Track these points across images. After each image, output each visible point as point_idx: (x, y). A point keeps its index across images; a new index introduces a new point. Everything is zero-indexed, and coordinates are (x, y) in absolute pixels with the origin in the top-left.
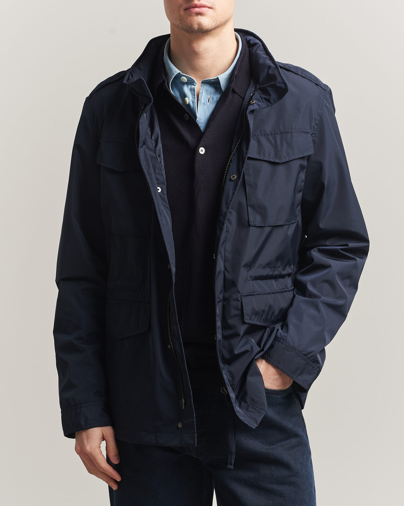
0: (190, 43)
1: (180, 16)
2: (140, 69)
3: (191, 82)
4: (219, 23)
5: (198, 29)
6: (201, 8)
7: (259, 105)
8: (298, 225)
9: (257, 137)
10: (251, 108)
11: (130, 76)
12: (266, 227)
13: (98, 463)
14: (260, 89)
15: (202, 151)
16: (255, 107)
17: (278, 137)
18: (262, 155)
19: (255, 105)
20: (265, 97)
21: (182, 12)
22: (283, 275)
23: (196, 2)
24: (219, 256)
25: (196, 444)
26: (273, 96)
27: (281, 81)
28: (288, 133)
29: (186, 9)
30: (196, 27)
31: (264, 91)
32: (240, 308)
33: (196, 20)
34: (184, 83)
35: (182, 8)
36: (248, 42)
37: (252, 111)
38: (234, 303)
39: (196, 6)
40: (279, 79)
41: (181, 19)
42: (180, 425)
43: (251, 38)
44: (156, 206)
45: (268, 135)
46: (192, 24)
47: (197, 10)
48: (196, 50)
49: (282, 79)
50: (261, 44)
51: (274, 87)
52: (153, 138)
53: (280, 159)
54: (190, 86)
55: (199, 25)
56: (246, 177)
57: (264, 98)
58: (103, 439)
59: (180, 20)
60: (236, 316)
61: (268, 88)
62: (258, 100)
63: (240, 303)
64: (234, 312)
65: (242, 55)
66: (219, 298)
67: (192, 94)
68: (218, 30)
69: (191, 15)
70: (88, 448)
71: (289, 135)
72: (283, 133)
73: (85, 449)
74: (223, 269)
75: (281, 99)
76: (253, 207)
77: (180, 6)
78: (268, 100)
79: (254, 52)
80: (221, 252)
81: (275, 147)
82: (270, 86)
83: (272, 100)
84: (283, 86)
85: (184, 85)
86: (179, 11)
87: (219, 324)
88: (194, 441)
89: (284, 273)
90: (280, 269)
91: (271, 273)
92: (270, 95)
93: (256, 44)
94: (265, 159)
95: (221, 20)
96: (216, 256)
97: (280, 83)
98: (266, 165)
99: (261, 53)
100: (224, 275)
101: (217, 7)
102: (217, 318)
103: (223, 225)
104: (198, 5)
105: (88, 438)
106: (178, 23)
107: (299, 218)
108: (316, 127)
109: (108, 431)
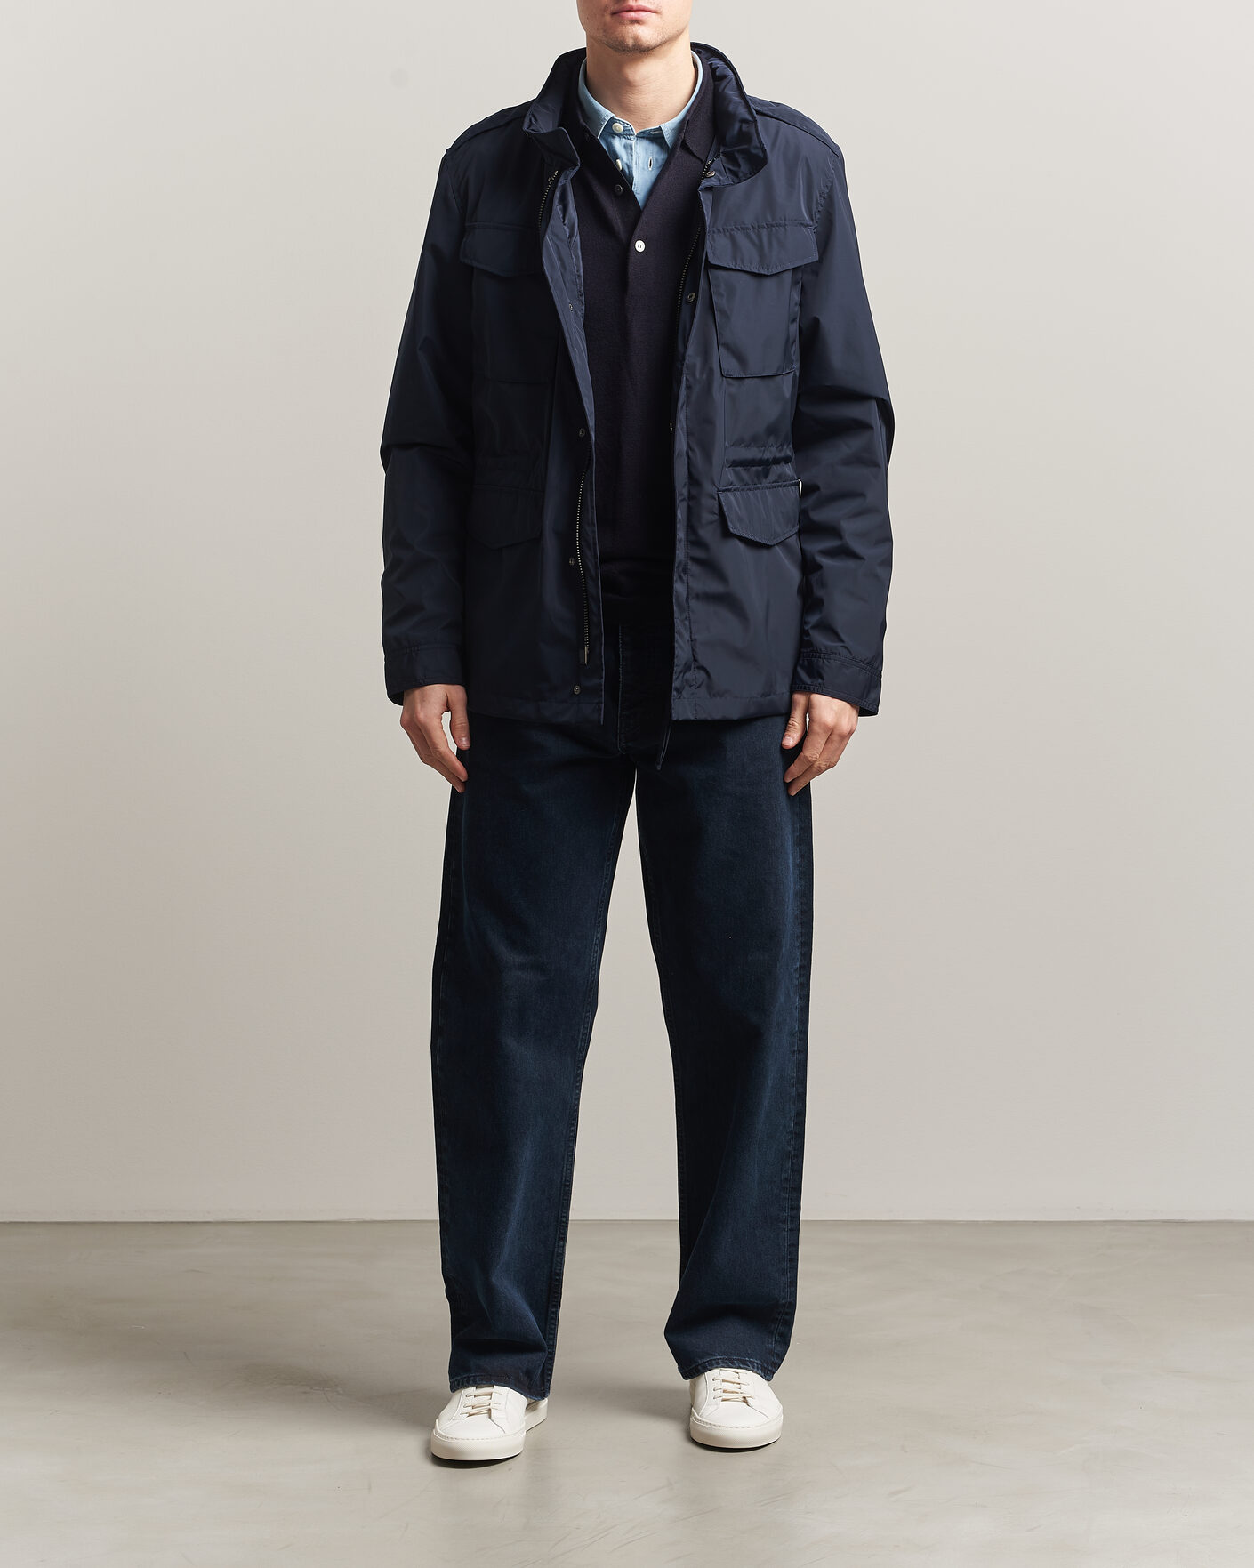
0: (620, 67)
1: (605, 24)
2: (547, 108)
3: (625, 134)
4: (667, 36)
5: (634, 46)
6: (640, 12)
7: (720, 180)
8: (795, 375)
9: (731, 234)
10: (706, 183)
11: (533, 119)
12: (746, 380)
13: (434, 744)
14: (724, 153)
15: (640, 246)
16: (714, 182)
17: (764, 233)
18: (739, 261)
19: (713, 178)
20: (731, 167)
21: (608, 18)
22: (778, 459)
23: (631, 2)
24: (678, 426)
25: (602, 720)
26: (744, 168)
27: (758, 145)
28: (780, 225)
29: (613, 14)
30: (630, 42)
31: (731, 157)
32: (717, 512)
33: (630, 31)
34: (614, 134)
35: (609, 12)
36: (713, 70)
37: (709, 189)
38: (707, 503)
39: (631, 9)
40: (755, 142)
41: (606, 29)
42: (577, 689)
43: (719, 63)
44: (567, 335)
45: (748, 229)
46: (624, 38)
47: (632, 15)
48: (630, 78)
49: (760, 142)
50: (733, 77)
51: (746, 153)
52: (566, 221)
53: (768, 269)
54: (624, 141)
55: (636, 39)
56: (714, 298)
57: (729, 169)
58: (448, 707)
59: (605, 31)
60: (712, 523)
61: (736, 154)
62: (720, 172)
63: (717, 502)
64: (707, 517)
65: (703, 91)
66: (682, 494)
67: (627, 153)
68: (665, 48)
69: (622, 23)
70: (421, 715)
71: (782, 229)
72: (772, 226)
73: (417, 717)
74: (685, 448)
75: (755, 174)
76: (727, 346)
77: (605, 9)
78: (735, 174)
79: (720, 90)
80: (680, 421)
81: (760, 248)
82: (742, 152)
83: (741, 175)
84: (761, 154)
85: (614, 137)
86: (603, 16)
87: (681, 534)
88: (600, 715)
89: (779, 455)
90: (773, 449)
91: (759, 456)
92: (739, 166)
93: (724, 77)
94: (744, 269)
95: (671, 31)
96: (674, 427)
97: (756, 147)
98: (746, 277)
99: (731, 93)
100: (689, 457)
101: (664, 11)
102: (678, 526)
103: (681, 374)
104: (635, 8)
105: (423, 700)
106: (600, 35)
107: (796, 366)
108: (818, 216)
109: (457, 693)
